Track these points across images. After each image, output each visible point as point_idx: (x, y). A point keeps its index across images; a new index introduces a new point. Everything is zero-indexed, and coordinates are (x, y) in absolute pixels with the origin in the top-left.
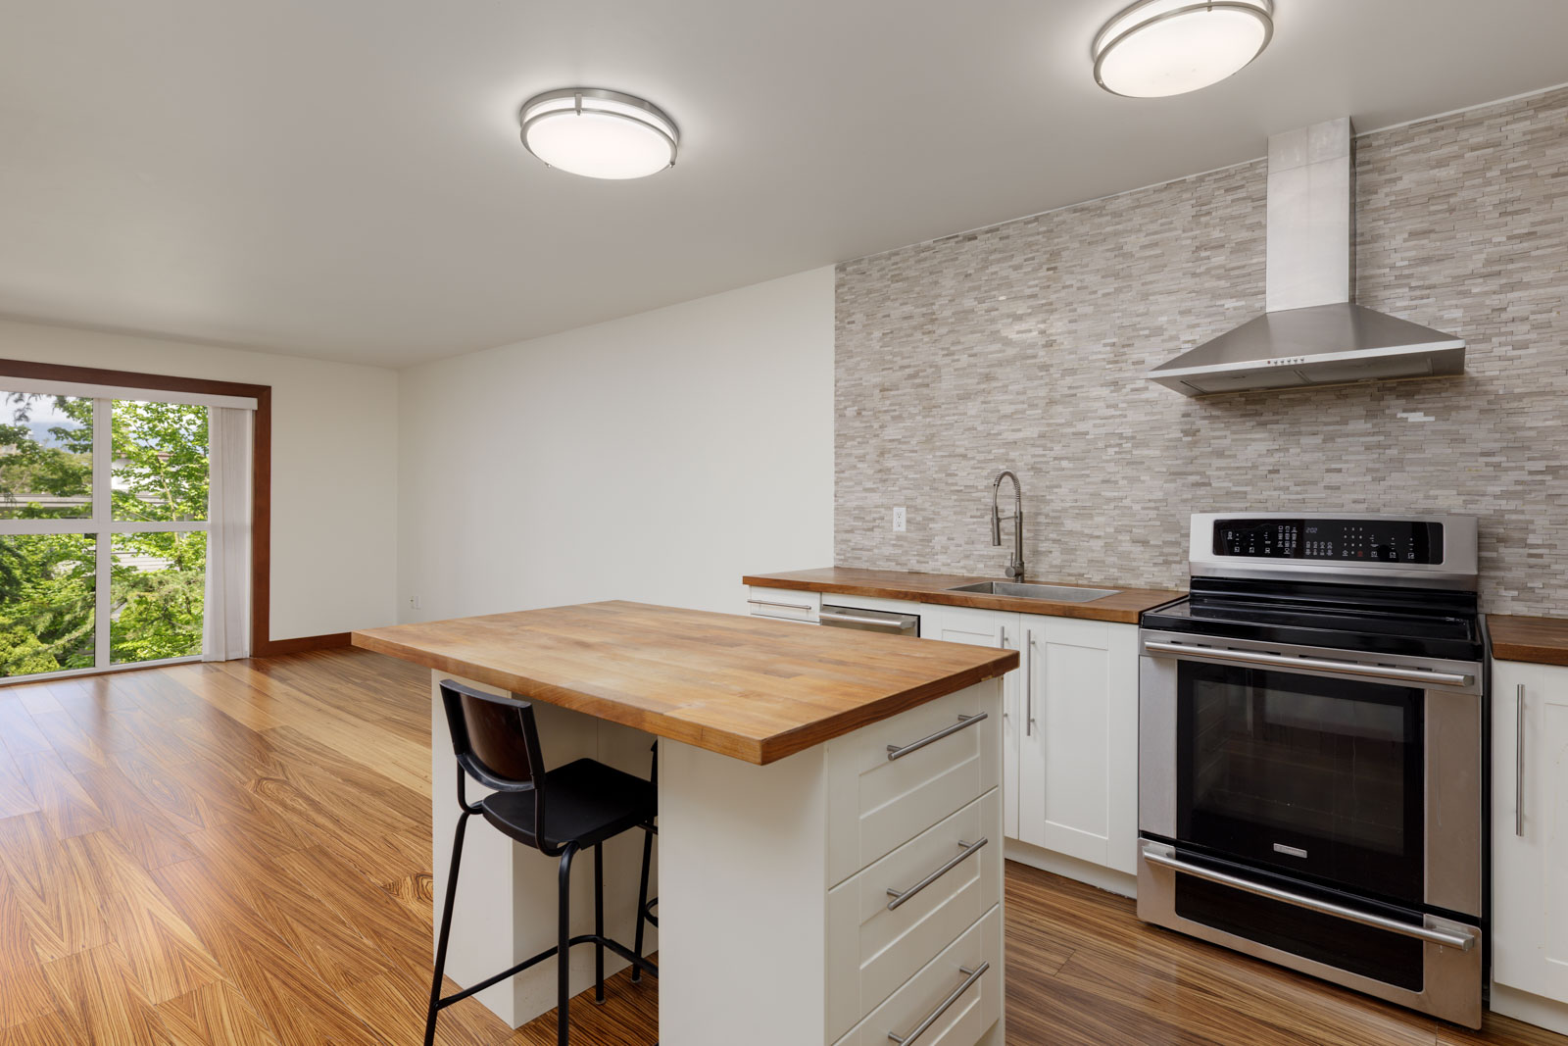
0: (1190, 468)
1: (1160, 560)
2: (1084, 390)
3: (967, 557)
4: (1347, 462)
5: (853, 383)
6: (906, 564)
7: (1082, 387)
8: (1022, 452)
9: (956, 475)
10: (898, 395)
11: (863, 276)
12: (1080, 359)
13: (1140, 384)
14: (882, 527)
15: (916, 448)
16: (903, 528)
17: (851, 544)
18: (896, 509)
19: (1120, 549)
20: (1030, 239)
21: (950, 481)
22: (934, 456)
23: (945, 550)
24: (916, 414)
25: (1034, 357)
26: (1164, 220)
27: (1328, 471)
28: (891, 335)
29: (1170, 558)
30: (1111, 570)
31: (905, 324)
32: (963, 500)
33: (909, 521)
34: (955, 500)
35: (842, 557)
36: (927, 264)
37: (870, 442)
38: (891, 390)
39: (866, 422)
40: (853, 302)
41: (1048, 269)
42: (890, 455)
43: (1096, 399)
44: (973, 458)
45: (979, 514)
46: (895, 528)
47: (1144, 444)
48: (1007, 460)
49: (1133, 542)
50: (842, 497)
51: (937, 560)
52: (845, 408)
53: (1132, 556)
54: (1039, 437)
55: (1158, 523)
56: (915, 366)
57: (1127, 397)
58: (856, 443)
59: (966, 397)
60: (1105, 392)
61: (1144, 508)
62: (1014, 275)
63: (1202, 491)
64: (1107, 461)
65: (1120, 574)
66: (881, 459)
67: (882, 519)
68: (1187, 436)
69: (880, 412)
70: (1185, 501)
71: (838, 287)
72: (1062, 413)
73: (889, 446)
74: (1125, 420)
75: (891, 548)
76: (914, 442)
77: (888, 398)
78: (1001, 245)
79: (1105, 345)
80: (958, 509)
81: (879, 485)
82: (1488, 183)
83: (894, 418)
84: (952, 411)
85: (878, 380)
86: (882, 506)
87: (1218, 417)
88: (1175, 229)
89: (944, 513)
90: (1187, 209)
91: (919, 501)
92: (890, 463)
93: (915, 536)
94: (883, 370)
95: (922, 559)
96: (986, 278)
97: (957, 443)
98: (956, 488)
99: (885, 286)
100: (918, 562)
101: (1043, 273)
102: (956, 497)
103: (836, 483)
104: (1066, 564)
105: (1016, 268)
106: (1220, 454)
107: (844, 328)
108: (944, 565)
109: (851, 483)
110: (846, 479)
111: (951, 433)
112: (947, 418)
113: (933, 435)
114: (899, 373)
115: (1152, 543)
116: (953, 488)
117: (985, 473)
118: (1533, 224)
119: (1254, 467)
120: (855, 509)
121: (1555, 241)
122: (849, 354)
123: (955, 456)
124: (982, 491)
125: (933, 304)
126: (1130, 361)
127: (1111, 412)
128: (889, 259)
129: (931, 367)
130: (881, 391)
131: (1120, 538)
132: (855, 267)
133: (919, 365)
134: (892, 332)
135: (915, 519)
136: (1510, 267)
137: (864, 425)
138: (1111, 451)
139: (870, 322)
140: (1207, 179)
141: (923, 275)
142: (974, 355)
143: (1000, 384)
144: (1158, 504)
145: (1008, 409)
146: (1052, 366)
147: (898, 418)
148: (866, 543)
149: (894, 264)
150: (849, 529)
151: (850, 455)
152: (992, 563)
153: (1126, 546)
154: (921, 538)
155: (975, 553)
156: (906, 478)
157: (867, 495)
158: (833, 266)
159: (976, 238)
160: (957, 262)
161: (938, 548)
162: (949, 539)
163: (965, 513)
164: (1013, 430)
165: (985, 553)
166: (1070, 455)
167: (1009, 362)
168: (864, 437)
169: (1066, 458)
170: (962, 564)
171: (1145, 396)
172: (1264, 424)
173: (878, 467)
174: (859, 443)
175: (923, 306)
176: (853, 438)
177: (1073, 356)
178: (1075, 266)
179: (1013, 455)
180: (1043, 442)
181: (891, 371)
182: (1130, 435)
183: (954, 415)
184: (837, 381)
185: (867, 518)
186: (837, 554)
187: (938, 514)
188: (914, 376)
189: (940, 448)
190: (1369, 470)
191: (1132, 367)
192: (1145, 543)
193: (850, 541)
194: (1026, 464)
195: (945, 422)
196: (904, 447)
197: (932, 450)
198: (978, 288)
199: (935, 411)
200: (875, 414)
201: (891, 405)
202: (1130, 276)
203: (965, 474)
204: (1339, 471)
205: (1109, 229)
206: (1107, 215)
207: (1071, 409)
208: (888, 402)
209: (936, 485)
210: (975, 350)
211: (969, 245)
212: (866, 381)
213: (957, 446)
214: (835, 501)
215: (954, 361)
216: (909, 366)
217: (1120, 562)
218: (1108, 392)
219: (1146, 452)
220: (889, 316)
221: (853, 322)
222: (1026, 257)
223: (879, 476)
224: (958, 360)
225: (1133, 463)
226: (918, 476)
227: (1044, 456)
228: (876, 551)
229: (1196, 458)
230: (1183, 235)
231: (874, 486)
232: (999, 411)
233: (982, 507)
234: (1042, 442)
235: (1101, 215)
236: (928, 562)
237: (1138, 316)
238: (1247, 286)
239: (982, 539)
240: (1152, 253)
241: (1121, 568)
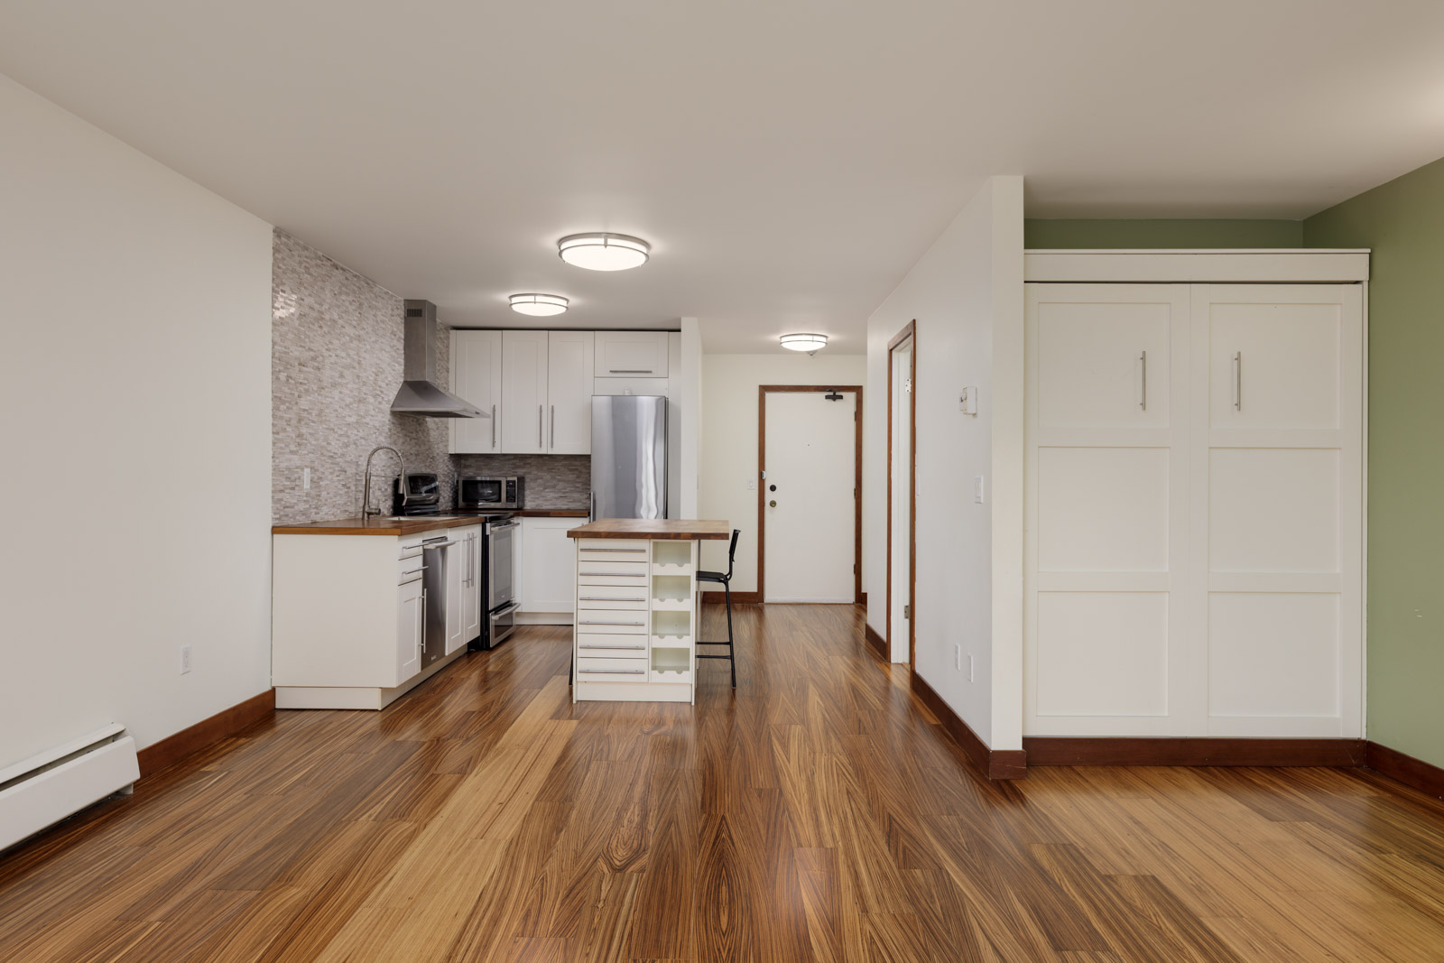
1: (384, 499)
2: (368, 397)
5: (284, 349)
6: (310, 518)
7: (367, 394)
8: (352, 432)
9: (331, 444)
10: (306, 371)
11: (291, 252)
12: (367, 377)
13: (381, 400)
14: (299, 487)
15: (314, 419)
16: (309, 487)
17: (283, 503)
18: (306, 470)
20: (354, 288)
21: (328, 448)
22: (322, 428)
23: (325, 503)
24: (315, 391)
25: (355, 368)
26: (386, 311)
31: (311, 312)
32: (333, 464)
33: (312, 481)
35: (279, 517)
36: (320, 269)
37: (293, 408)
38: (304, 365)
40: (282, 271)
41: (359, 313)
42: (303, 423)
43: (371, 404)
44: (337, 432)
45: (338, 474)
46: (305, 487)
47: (381, 434)
48: (347, 436)
50: (278, 458)
51: (322, 512)
54: (356, 422)
56: (315, 350)
57: (378, 406)
59: (334, 385)
60: (373, 400)
62: (350, 308)
64: (373, 442)
66: (299, 425)
67: (299, 479)
68: (389, 431)
69: (298, 382)
70: (389, 467)
71: (274, 249)
72: (362, 408)
73: (302, 414)
74: (377, 418)
75: (304, 505)
76: (314, 413)
77: (303, 372)
79: (373, 372)
80: (332, 471)
81: (298, 448)
83: (305, 390)
84: (330, 394)
85: (298, 353)
86: (299, 467)
91: (316, 464)
92: (304, 430)
93: (315, 493)
94: (301, 345)
95: (317, 512)
96: (341, 302)
97: (331, 419)
98: (331, 454)
99: (302, 272)
102: (330, 461)
103: (274, 444)
105: (350, 303)
106: (395, 443)
107: (279, 292)
108: (325, 515)
109: (283, 445)
110: (280, 441)
111: (329, 410)
112: (327, 398)
113: (322, 411)
114: (308, 353)
115: (382, 490)
117: (341, 444)
120: (285, 470)
123: (330, 429)
125: (323, 304)
127: (374, 413)
128: (304, 249)
129: (321, 354)
130: (298, 364)
132: (287, 239)
134: (305, 315)
135: (314, 478)
137: (290, 391)
140: (393, 298)
141: (318, 277)
142: (337, 355)
143: (345, 381)
145: (348, 400)
146: (360, 376)
147: (308, 392)
148: (292, 501)
149: (306, 255)
150: (283, 489)
151: (283, 418)
156: (311, 444)
157: (292, 457)
158: (273, 226)
159: (338, 269)
160: (331, 281)
161: (323, 501)
162: (327, 494)
163: (334, 474)
167: (349, 368)
168: (291, 403)
170: (331, 513)
171: (381, 406)
172: (402, 430)
173: (298, 432)
174: (287, 407)
175: (318, 303)
176: (284, 402)
177: (365, 374)
179: (349, 433)
181: (304, 349)
183: (330, 397)
185: (292, 479)
186: (275, 514)
187: (324, 474)
188: (316, 358)
190: (416, 455)
191: (379, 387)
193: (283, 500)
194: (352, 440)
195: (326, 401)
197: (321, 422)
199: (322, 391)
200: (295, 383)
201: (304, 378)
202: (378, 335)
203: (334, 444)
204: (412, 454)
205: (374, 303)
207: (365, 407)
208: (302, 376)
209: (322, 451)
211: (336, 272)
212: (290, 351)
214: (273, 462)
219: (381, 438)
220: (303, 300)
222: (353, 299)
223: (299, 440)
226: (315, 443)
227: (358, 435)
228: (296, 508)
230: (389, 323)
231: (295, 449)
232: (345, 400)
233: (340, 469)
236: (319, 514)
237: (380, 359)
238: (400, 360)
239: (339, 492)
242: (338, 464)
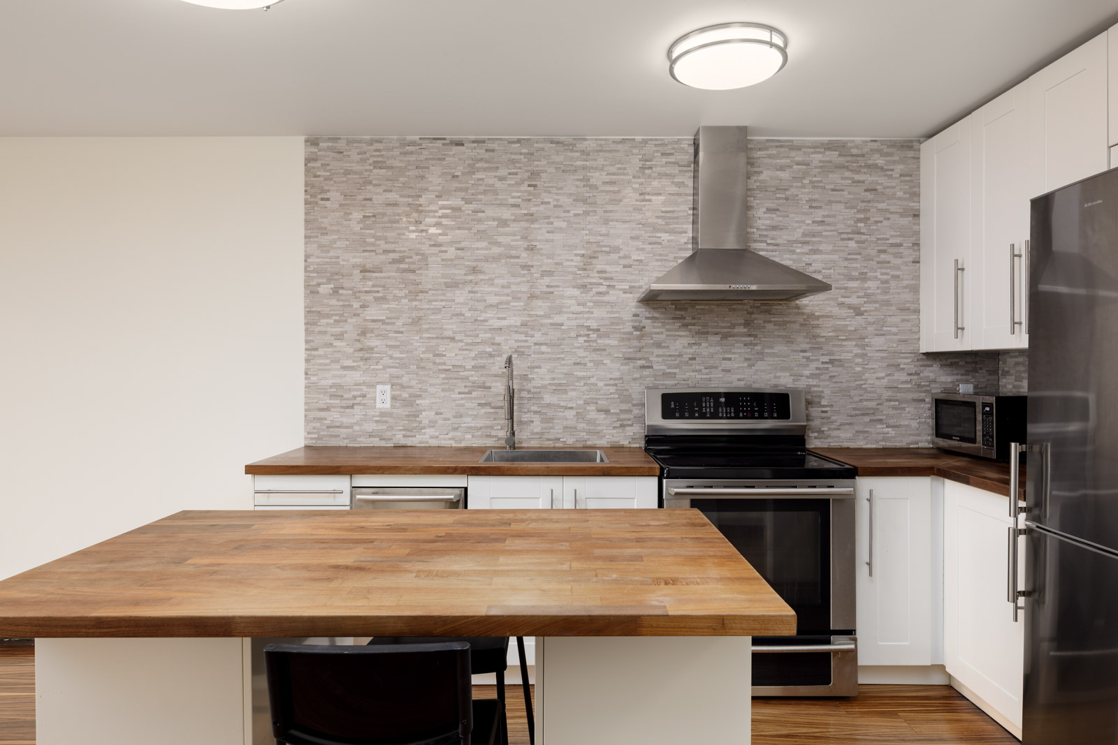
0: (639, 355)
1: (618, 424)
2: (560, 289)
3: (455, 429)
4: (734, 353)
5: (328, 260)
6: (391, 439)
7: (558, 286)
8: (508, 338)
9: (445, 356)
10: (381, 278)
11: (341, 155)
12: (557, 264)
13: (603, 289)
14: (364, 405)
15: (401, 330)
16: (388, 405)
17: (326, 422)
18: (379, 387)
19: (588, 417)
20: (513, 157)
21: (438, 360)
22: (421, 338)
23: (433, 424)
24: (402, 298)
25: (518, 257)
26: (620, 166)
27: (724, 359)
28: (373, 219)
29: (625, 423)
30: (582, 434)
31: (390, 210)
32: (451, 378)
33: (394, 398)
34: (444, 379)
35: (316, 436)
36: (412, 158)
37: (349, 320)
38: (373, 272)
39: (343, 301)
40: (326, 179)
41: (529, 186)
42: (372, 335)
43: (570, 298)
44: (461, 341)
45: (466, 390)
46: (379, 405)
47: (607, 335)
48: (493, 344)
49: (598, 411)
50: (315, 375)
51: (425, 434)
52: (319, 285)
53: (597, 422)
54: (521, 325)
55: (617, 396)
56: (400, 252)
57: (594, 298)
58: (331, 321)
59: (454, 285)
60: (576, 292)
61: (606, 385)
62: (499, 185)
63: (646, 372)
64: (578, 348)
65: (588, 437)
66: (362, 338)
67: (364, 396)
68: (636, 331)
69: (360, 292)
70: (635, 379)
71: (308, 160)
72: (540, 307)
73: (371, 325)
74: (592, 315)
75: (375, 424)
76: (399, 323)
77: (370, 279)
78: (487, 156)
79: (576, 255)
80: (447, 386)
81: (361, 363)
82: (803, 187)
83: (376, 299)
84: (440, 298)
85: (358, 261)
86: (364, 383)
87: (657, 318)
88: (627, 174)
89: (431, 390)
90: (636, 162)
91: (405, 380)
92: (372, 342)
93: (403, 412)
94: (364, 251)
95: (409, 433)
96: (473, 182)
97: (444, 327)
98: (444, 367)
99: (366, 170)
100: (404, 436)
101: (524, 187)
102: (444, 376)
103: (307, 361)
104: (544, 431)
105: (501, 179)
106: (658, 345)
107: (317, 203)
108: (432, 437)
109: (328, 361)
110: (320, 356)
111: (439, 317)
112: (433, 303)
113: (420, 318)
114: (383, 257)
115: (612, 411)
116: (441, 367)
117: (472, 354)
118: (824, 216)
119: (680, 355)
120: (331, 387)
121: (833, 228)
122: (324, 231)
123: (443, 338)
124: (469, 370)
125: (420, 196)
126: (595, 270)
127: (581, 309)
128: (372, 144)
129: (417, 254)
130: (361, 272)
131: (588, 408)
132: (331, 144)
133: (405, 252)
134: (374, 216)
135: (401, 395)
136: (814, 239)
137: (341, 303)
138: (581, 340)
139: (348, 202)
140: (650, 142)
141: (409, 167)
142: (462, 249)
143: (487, 277)
144: (616, 382)
145: (493, 300)
146: (532, 266)
147: (383, 299)
148: (345, 420)
149: (376, 150)
150: (325, 407)
151: (325, 333)
152: (479, 433)
153: (593, 415)
154: (407, 413)
155: (462, 425)
156: (391, 357)
157: (345, 372)
158: (303, 138)
159: (463, 145)
160: (444, 163)
161: (425, 422)
162: (437, 414)
163: (453, 390)
164: (499, 318)
165: (473, 425)
166: (549, 342)
167: (496, 259)
168: (342, 315)
169: (546, 344)
170: (449, 436)
171: (606, 298)
172: (686, 325)
173: (359, 346)
174: (335, 321)
175: (409, 196)
176: (328, 316)
177: (551, 261)
178: (552, 187)
179: (498, 339)
180: (526, 330)
181: (373, 254)
182: (595, 327)
183: (442, 300)
184: (307, 257)
185: (345, 396)
186: (309, 433)
187: (426, 391)
188: (401, 260)
189: (427, 330)
190: (747, 359)
191: (597, 275)
192: (607, 412)
193: (325, 419)
194: (510, 348)
195: (432, 307)
196: (388, 327)
197: (419, 331)
198: (466, 190)
199: (421, 296)
200: (354, 293)
201: (373, 286)
202: (595, 203)
203: (452, 355)
204: (730, 359)
205: (579, 163)
206: (577, 151)
207: (549, 304)
208: (370, 283)
209: (422, 365)
210: (463, 245)
211: (455, 149)
212: (343, 260)
213: (446, 329)
214: (306, 379)
215: (441, 252)
216: (394, 251)
217: (589, 428)
218: (579, 292)
219: (607, 341)
220: (371, 200)
221: (328, 199)
222: (509, 171)
223: (361, 354)
224: (446, 252)
225: (598, 350)
226: (405, 355)
227: (526, 341)
228: (356, 428)
229: (643, 347)
230: (633, 180)
231: (355, 364)
232: (485, 301)
233: (470, 384)
234: (523, 329)
235: (572, 151)
236: (415, 436)
237: (601, 235)
238: (676, 226)
239: (470, 413)
240: (611, 189)
241: (589, 432)
242: (467, 378)
